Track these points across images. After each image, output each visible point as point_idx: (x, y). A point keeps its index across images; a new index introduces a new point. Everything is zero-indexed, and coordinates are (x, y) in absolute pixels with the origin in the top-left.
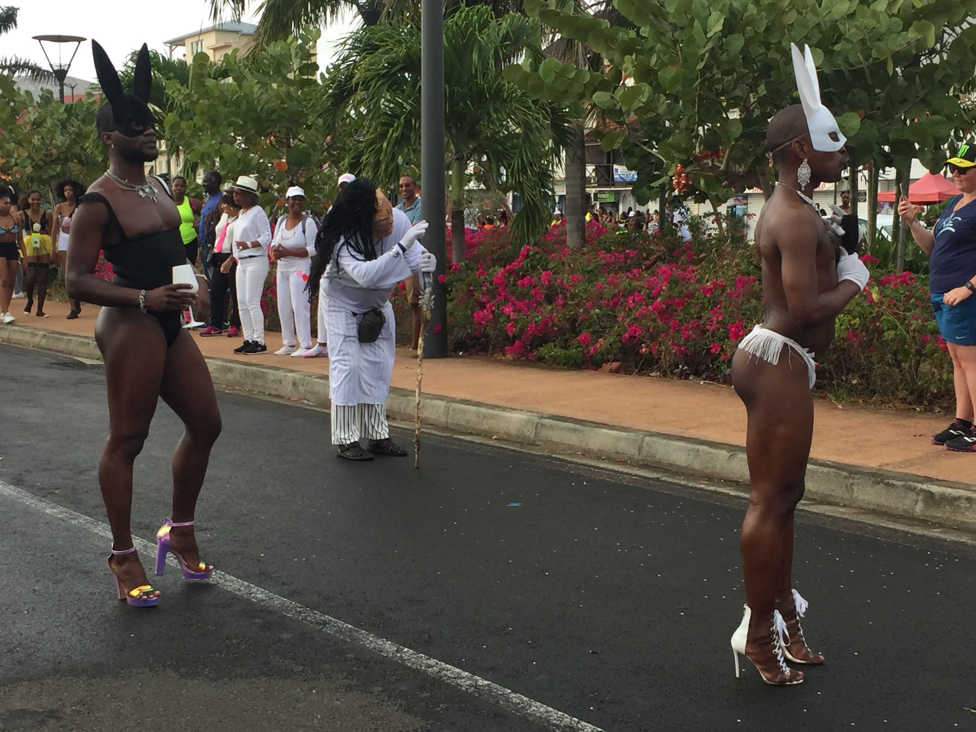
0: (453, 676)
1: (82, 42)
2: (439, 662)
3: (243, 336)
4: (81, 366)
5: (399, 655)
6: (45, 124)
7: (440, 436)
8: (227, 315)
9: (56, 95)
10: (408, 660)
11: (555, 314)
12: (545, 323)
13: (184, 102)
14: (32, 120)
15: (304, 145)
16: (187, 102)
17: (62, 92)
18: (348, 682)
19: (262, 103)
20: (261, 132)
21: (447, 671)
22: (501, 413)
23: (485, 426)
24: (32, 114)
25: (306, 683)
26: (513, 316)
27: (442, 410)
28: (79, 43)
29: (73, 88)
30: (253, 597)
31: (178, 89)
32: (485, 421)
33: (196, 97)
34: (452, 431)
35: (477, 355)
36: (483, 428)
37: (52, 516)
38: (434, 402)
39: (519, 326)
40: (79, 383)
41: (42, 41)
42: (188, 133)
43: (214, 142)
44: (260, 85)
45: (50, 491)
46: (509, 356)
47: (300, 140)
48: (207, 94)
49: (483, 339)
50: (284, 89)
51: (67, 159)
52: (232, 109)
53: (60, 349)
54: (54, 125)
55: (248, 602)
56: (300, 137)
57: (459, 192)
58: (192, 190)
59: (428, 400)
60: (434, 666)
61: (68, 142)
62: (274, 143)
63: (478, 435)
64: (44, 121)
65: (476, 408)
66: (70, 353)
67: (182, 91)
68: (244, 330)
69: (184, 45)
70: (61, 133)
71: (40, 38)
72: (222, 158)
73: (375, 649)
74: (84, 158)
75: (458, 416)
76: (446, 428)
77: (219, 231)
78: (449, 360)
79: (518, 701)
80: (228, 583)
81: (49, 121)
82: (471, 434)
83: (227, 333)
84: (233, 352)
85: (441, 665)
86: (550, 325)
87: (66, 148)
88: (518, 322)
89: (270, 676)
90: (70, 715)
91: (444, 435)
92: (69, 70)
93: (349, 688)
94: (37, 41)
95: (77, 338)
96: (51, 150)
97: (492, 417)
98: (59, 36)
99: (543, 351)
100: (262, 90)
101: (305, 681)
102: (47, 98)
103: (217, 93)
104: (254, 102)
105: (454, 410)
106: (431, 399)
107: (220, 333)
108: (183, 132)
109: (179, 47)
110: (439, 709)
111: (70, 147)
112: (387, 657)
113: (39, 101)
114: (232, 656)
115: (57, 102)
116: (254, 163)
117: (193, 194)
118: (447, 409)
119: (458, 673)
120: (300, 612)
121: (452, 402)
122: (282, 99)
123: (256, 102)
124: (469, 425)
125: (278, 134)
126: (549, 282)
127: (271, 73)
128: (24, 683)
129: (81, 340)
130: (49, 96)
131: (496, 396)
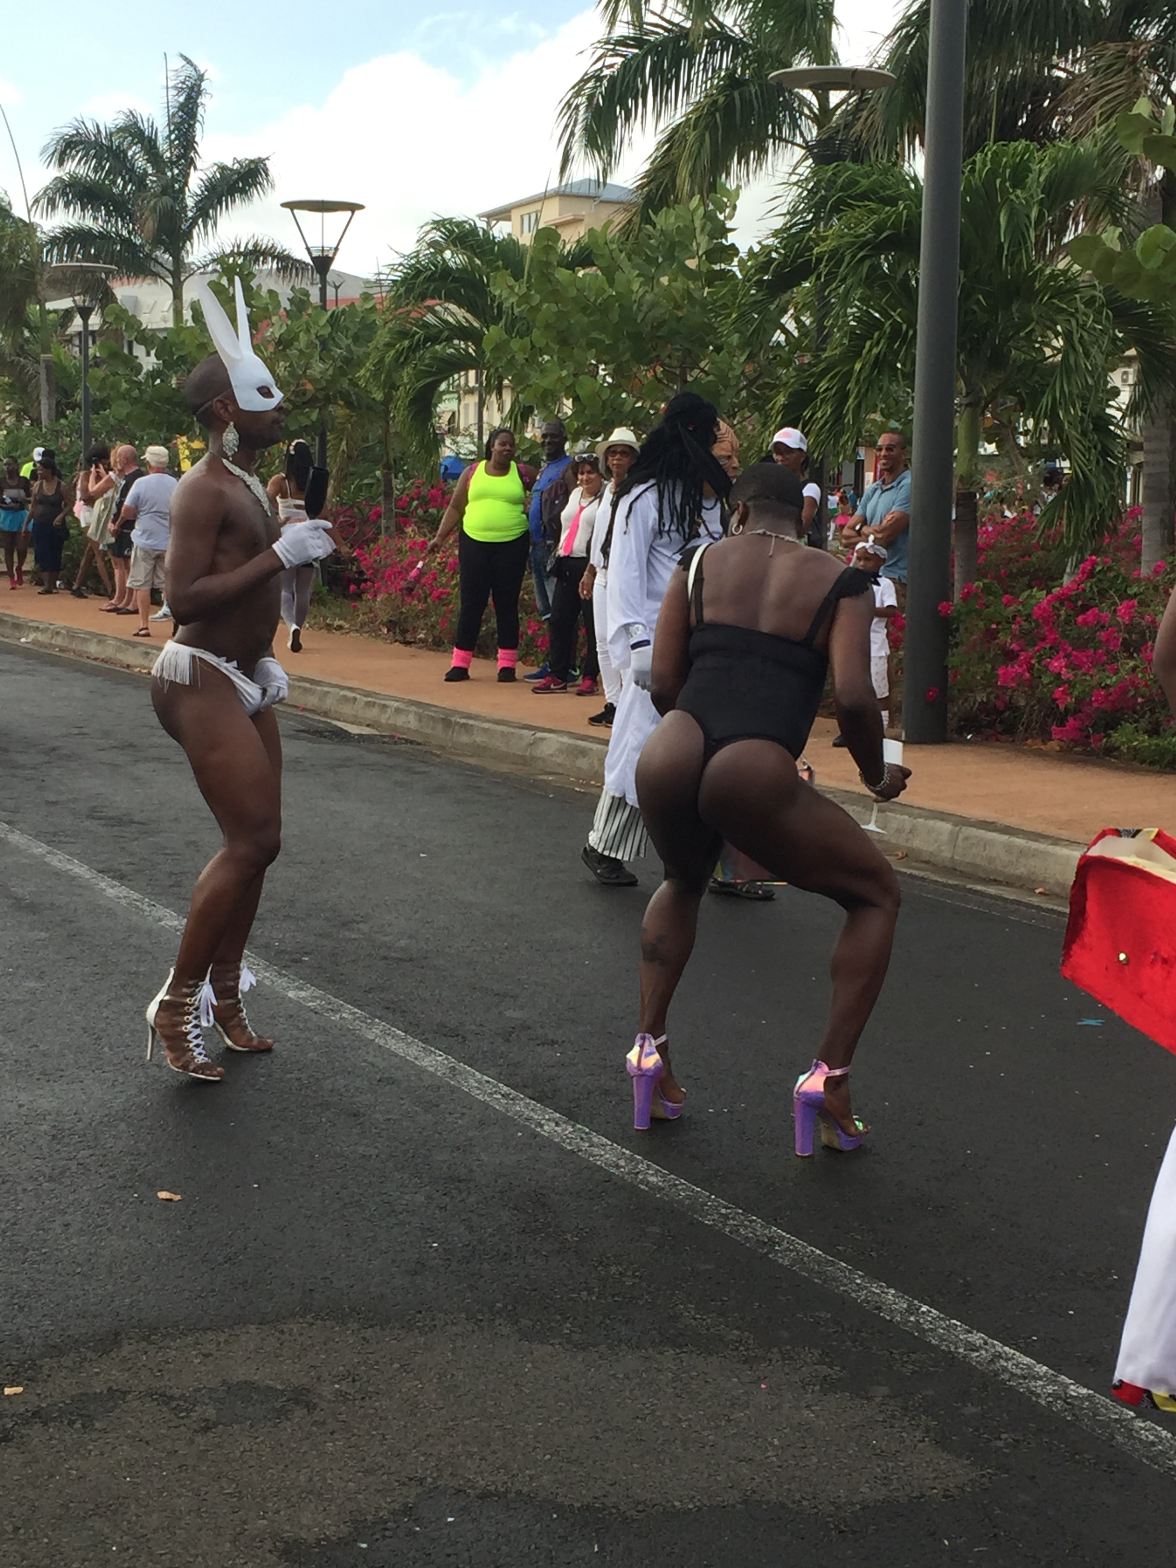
0: (1019, 1372)
1: (357, 213)
2: (990, 1340)
3: (603, 694)
4: (342, 736)
5: (912, 1319)
6: (296, 343)
7: (944, 885)
8: (575, 658)
9: (315, 297)
10: (931, 1330)
11: (1140, 675)
12: (1124, 690)
13: (518, 306)
14: (277, 336)
15: (711, 378)
16: (523, 307)
17: (323, 291)
18: (825, 1370)
19: (644, 308)
20: (642, 357)
21: (1007, 1360)
22: (1051, 848)
23: (1022, 870)
24: (277, 326)
25: (746, 1366)
26: (1067, 675)
27: (945, 837)
28: (353, 213)
29: (337, 288)
30: (642, 1181)
31: (510, 287)
32: (1023, 860)
33: (537, 298)
34: (963, 874)
35: (997, 740)
36: (1018, 872)
37: (298, 1004)
38: (931, 823)
39: (1076, 693)
40: (341, 766)
41: (296, 211)
42: (520, 358)
43: (564, 373)
44: (642, 279)
45: (294, 957)
46: (1054, 745)
47: (702, 370)
48: (554, 294)
49: (1007, 713)
50: (679, 284)
51: (328, 400)
52: (596, 317)
53: (309, 706)
54: (310, 345)
55: (633, 1189)
56: (702, 365)
57: (970, 460)
58: (525, 452)
59: (921, 820)
60: (981, 1347)
61: (330, 372)
62: (660, 375)
63: (1008, 884)
64: (296, 338)
65: (1007, 837)
66: (326, 714)
67: (516, 290)
68: (605, 686)
69: (509, 219)
70: (321, 359)
71: (292, 206)
72: (576, 400)
73: (868, 1302)
74: (354, 397)
75: (974, 850)
76: (952, 870)
77: (566, 520)
78: (950, 748)
79: (1151, 1438)
80: (596, 1151)
81: (303, 338)
82: (996, 882)
83: (575, 689)
84: (586, 721)
85: (994, 1346)
86: (1132, 693)
87: (327, 381)
88: (1074, 687)
89: (680, 1347)
90: (329, 1401)
91: (950, 882)
92: (336, 257)
93: (829, 1385)
94: (288, 210)
95: (337, 690)
96: (303, 385)
97: (1035, 854)
98: (323, 202)
99: (1117, 737)
100: (646, 288)
101: (745, 1362)
102: (300, 302)
103: (573, 292)
104: (631, 308)
105: (966, 838)
106: (926, 818)
107: (565, 688)
108: (513, 357)
109: (501, 223)
110: (1000, 1444)
111: (332, 381)
112: (891, 1321)
113: (288, 308)
114: (610, 1300)
115: (316, 308)
116: (627, 408)
117: (526, 459)
118: (954, 838)
119: (1029, 1367)
120: (726, 1217)
121: (964, 825)
122: (675, 301)
123: (635, 307)
124: (992, 867)
125: (667, 361)
126: (1131, 618)
127: (660, 260)
128: (252, 1328)
129: (343, 693)
130: (305, 298)
131: (1040, 816)
